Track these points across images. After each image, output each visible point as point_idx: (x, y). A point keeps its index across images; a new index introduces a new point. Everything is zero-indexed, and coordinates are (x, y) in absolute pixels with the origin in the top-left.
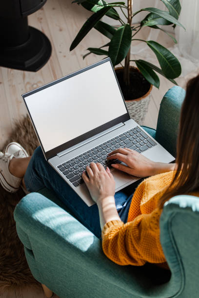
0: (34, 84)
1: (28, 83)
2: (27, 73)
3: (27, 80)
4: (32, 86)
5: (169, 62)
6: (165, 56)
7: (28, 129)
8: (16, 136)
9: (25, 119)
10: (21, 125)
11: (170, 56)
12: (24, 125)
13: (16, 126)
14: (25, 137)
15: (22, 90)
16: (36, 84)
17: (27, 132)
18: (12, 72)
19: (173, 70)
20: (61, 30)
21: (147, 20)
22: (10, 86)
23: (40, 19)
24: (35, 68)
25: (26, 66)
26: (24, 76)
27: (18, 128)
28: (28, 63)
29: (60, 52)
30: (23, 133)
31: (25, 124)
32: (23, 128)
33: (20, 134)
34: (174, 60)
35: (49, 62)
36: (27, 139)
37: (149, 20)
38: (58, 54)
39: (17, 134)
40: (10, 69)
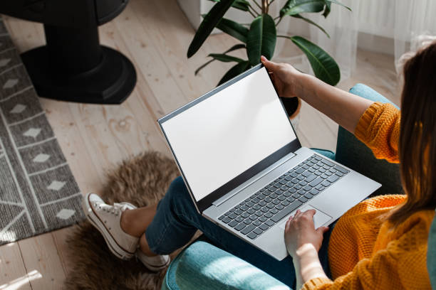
0: (121, 121)
1: (112, 120)
2: (107, 107)
3: (109, 117)
4: (119, 123)
5: (323, 64)
6: (318, 56)
7: (128, 181)
8: (112, 192)
9: (121, 167)
10: (116, 177)
11: (323, 56)
12: (121, 177)
13: (109, 180)
14: (125, 193)
15: (105, 130)
16: (124, 120)
17: (126, 185)
18: (85, 108)
19: (329, 74)
20: (143, 46)
21: (288, 7)
22: (86, 126)
23: (111, 34)
24: (118, 99)
25: (105, 98)
26: (104, 112)
27: (113, 182)
28: (107, 93)
29: (150, 75)
30: (122, 188)
31: (123, 175)
32: (121, 181)
33: (118, 190)
34: (330, 61)
35: (136, 90)
36: (129, 195)
37: (291, 7)
38: (147, 78)
39: (114, 191)
40: (81, 105)
